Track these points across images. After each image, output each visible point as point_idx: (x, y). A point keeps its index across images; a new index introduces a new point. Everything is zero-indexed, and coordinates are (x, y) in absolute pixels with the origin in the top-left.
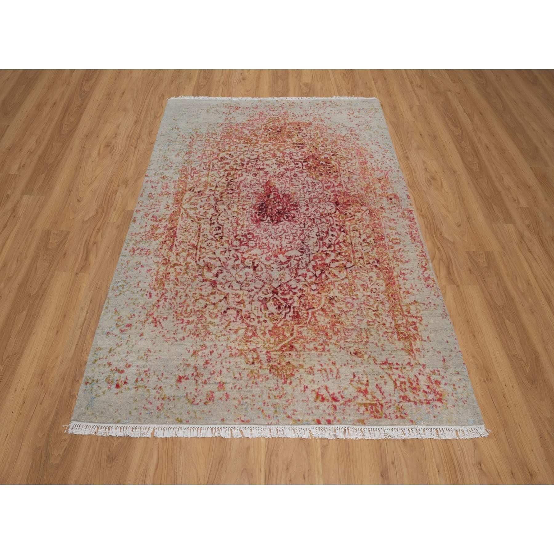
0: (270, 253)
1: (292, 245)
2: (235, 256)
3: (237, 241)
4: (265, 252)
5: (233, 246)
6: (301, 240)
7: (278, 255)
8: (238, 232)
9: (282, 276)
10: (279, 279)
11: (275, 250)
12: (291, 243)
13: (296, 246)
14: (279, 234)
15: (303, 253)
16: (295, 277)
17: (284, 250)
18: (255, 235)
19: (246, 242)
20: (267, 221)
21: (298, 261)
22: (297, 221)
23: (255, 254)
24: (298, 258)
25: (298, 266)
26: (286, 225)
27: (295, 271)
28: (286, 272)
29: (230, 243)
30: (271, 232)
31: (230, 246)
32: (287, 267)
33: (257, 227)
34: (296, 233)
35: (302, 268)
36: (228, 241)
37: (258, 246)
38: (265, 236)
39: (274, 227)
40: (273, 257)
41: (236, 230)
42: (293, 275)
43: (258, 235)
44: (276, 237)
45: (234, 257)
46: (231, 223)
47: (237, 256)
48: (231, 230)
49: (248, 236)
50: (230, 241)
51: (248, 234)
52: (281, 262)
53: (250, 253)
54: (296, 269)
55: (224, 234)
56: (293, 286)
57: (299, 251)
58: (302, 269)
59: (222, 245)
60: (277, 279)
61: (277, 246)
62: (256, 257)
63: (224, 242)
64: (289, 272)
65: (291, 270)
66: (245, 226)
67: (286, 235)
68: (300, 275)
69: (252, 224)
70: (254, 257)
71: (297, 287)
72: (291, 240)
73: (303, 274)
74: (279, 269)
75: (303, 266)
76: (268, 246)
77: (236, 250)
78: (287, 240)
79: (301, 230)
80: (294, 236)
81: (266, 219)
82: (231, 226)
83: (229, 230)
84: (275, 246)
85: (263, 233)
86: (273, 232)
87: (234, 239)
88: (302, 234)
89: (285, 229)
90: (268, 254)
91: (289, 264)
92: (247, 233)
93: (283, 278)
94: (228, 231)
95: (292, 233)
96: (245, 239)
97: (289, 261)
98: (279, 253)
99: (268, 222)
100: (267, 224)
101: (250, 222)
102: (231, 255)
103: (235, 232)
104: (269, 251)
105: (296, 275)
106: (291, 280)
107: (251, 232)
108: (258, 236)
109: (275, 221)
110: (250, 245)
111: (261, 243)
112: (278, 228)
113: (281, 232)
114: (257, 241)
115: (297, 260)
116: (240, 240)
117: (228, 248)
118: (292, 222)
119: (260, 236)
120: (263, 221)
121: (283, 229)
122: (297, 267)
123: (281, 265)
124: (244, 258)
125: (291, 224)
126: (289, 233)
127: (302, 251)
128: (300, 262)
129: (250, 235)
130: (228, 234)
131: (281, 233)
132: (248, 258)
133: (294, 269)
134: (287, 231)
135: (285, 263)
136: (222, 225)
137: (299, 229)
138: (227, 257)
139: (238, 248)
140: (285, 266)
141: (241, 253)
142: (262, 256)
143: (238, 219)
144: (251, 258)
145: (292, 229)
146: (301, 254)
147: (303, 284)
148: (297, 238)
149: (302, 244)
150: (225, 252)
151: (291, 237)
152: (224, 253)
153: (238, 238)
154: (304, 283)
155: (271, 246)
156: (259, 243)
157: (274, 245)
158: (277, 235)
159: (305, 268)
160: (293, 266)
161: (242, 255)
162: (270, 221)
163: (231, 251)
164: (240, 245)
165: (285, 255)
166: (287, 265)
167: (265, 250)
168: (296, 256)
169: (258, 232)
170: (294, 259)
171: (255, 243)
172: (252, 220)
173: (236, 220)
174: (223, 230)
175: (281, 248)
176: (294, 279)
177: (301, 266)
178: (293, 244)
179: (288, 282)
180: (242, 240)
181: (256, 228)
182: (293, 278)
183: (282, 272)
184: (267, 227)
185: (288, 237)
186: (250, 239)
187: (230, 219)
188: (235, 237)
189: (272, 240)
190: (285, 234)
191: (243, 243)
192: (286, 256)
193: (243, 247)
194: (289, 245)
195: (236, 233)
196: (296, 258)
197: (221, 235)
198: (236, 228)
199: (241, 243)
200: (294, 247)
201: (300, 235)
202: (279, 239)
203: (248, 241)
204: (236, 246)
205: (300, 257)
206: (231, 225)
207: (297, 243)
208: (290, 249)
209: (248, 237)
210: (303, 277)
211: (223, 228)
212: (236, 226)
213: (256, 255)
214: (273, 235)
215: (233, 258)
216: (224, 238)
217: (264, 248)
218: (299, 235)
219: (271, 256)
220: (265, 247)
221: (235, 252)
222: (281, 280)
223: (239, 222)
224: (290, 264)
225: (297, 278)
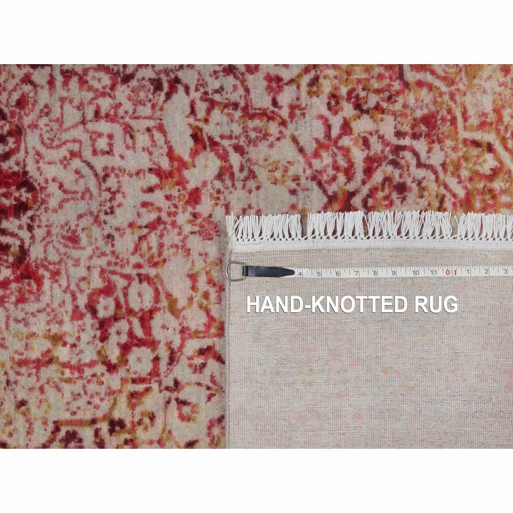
0: (183, 218)
1: (139, 125)
2: (199, 361)
3: (132, 357)
4: (177, 240)
5: (155, 373)
6: (113, 87)
7: (191, 186)
8: (89, 355)
9: (278, 174)
10: (293, 186)
11: (168, 198)
12: (129, 131)
13: (145, 110)
14: (92, 183)
15: (177, 80)
16: (283, 123)
17: (165, 164)
18: (97, 283)
19: (136, 323)
20: (25, 234)
21: (212, 104)
22: (16, 96)
23: (189, 283)
24: (201, 107)
25: (236, 106)
26: (42, 150)
27: (257, 122)
28: (262, 157)
29: (140, 387)
30: (80, 217)
31: (155, 386)
32: (239, 149)
33: (55, 275)
34: (80, 107)
35: (241, 91)
36: (133, 395)
37: (152, 272)
38: (101, 243)
39: (53, 203)
40: (199, 208)
41: (79, 368)
42: (273, 128)
43: (96, 273)
44: (107, 195)
45: (204, 365)
46: (42, 390)
47: (202, 352)
48: (77, 387)
49: (102, 314)
50: (131, 387)
51: (94, 312)
52: (220, 176)
53: (182, 303)
54: (252, 117)
55: (99, 414)
56: (319, 132)
57: (168, 96)
58: (247, 90)
59: (152, 417)
60: (293, 192)
61: (151, 190)
62: (202, 279)
63: (139, 410)
64: (263, 146)
65: (253, 135)
66: (55, 329)
67: (95, 152)
68: (275, 103)
69: (45, 299)
70: (202, 284)
71: (321, 117)
72: (117, 129)
73: (269, 88)
74: (251, 184)
75: (235, 88)
76: (152, 226)
77: (172, 359)
78: (119, 147)
79: (66, 83)
80: (97, 114)
81: (13, 235)
82: (58, 389)
83: (76, 396)
84: (148, 197)
85: (89, 251)
86: (82, 207)
87: (122, 372)
88: (83, 82)
89: (64, 152)
90: (188, 229)
91: (226, 143)
92: (88, 320)
93: (286, 170)
94: (82, 402)
95: (83, 122)
96: (123, 325)
97: (214, 144)
98: (182, 183)
99: (30, 228)
100: (39, 233)
101: (32, 307)
102: (195, 378)
103: (88, 372)
104: (174, 224)
105: (271, 118)
106: (295, 140)
107: (82, 301)
108: (103, 271)
109: (25, 195)
110: (148, 304)
111: (135, 259)
112: (61, 186)
113: (77, 172)
114: (128, 277)
115: (209, 111)
116: (125, 348)
117: (167, 394)
118: (27, 121)
119: (102, 262)
120: (23, 252)
121: (65, 162)
122: (238, 114)
123: (232, 176)
124: (208, 326)
125: (34, 126)
126: (85, 137)
127: (166, 86)
128: (217, 97)
129: (100, 307)
130: (96, 401)
131: (86, 170)
132: (208, 312)
133: (251, 124)
134: (76, 147)
135: (224, 157)
136: (57, 429)
137: (60, 91)
138: (204, 393)
139: (163, 353)
140: (235, 159)
141: (183, 340)
142: (194, 254)
143: (22, 363)
144: (206, 296)
145: (60, 121)
146: (181, 89)
147: (310, 94)
148: (105, 104)
149: (134, 83)
150: (182, 403)
151: (103, 126)
152: (186, 410)
153: (114, 355)
154: (304, 88)
155: (150, 217)
156: (138, 266)
157: (144, 205)
158: (95, 191)
159: (243, 82)
160: (237, 129)
161: (196, 334)
162: (25, 219)
163: (176, 383)
164: (153, 344)
165: (187, 158)
166: (231, 150)
167: (167, 241)
168: (193, 112)
169: (82, 272)
170: (206, 121)
171: (135, 283)
172: (21, 300)
173: (23, 370)
174: (81, 423)
175: (158, 172)
176: (291, 127)
177: (237, 96)
178: (133, 123)
179: (301, 150)
180: (124, 338)
181: (64, 283)
182: (287, 133)
183: (262, 174)
184: (54, 231)
185: (102, 144)
186: (118, 305)
187: (21, 395)
188: (112, 368)
189: (118, 211)
190: (87, 154)
191: (139, 333)
192: (194, 153)
193: (158, 333)
194: (142, 140)
195: (92, 364)
196: (201, 114)
197: (104, 427)
198: (65, 365)
199: (141, 343)
200: (150, 118)
201: (90, 89)
202: (112, 182)
203: (130, 312)
204: (156, 360)
205: (196, 95)
206: (51, 392)
207: (128, 106)
208: (157, 135)
209: (111, 311)
210: (280, 88)
211: (69, 423)
212: (53, 367)
213: (193, 277)
214: (94, 207)
215: (207, 371)
216: (116, 415)
217: (161, 246)
218: (91, 95)
219: (195, 216)
220: (153, 239)
221: (184, 361)
222: (296, 179)
223: (35, 354)
224: (230, 137)
225: (285, 113)
